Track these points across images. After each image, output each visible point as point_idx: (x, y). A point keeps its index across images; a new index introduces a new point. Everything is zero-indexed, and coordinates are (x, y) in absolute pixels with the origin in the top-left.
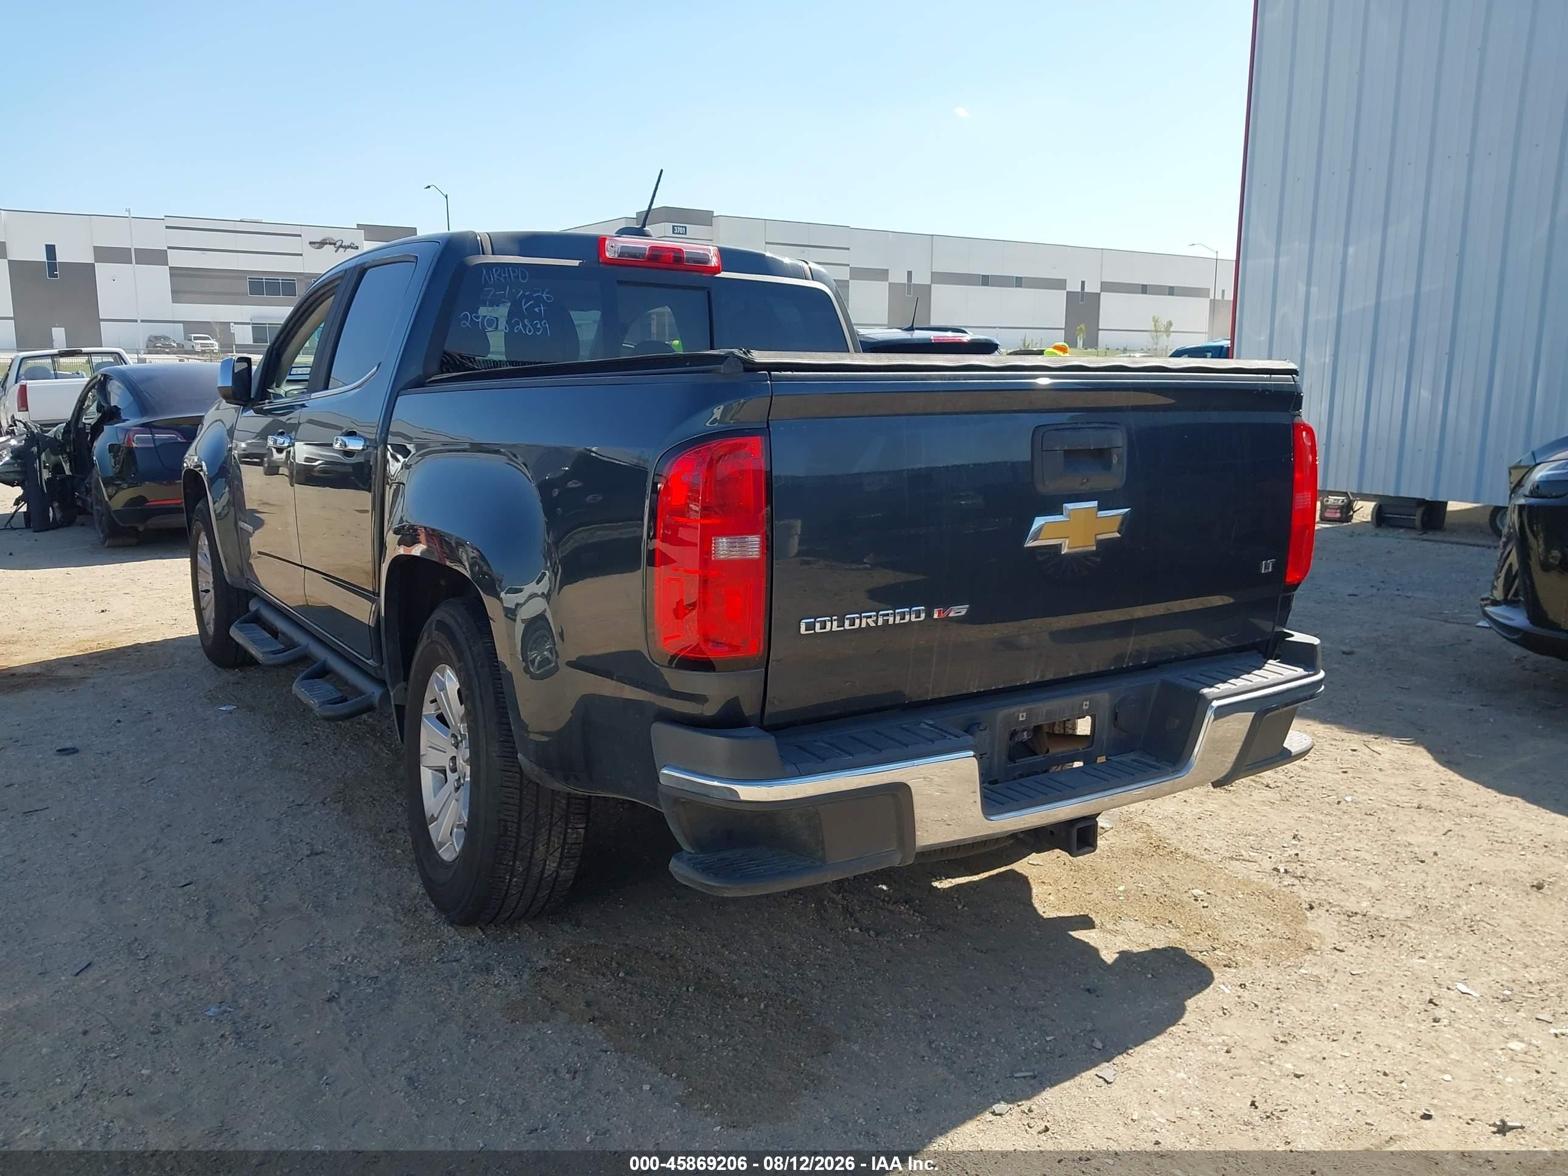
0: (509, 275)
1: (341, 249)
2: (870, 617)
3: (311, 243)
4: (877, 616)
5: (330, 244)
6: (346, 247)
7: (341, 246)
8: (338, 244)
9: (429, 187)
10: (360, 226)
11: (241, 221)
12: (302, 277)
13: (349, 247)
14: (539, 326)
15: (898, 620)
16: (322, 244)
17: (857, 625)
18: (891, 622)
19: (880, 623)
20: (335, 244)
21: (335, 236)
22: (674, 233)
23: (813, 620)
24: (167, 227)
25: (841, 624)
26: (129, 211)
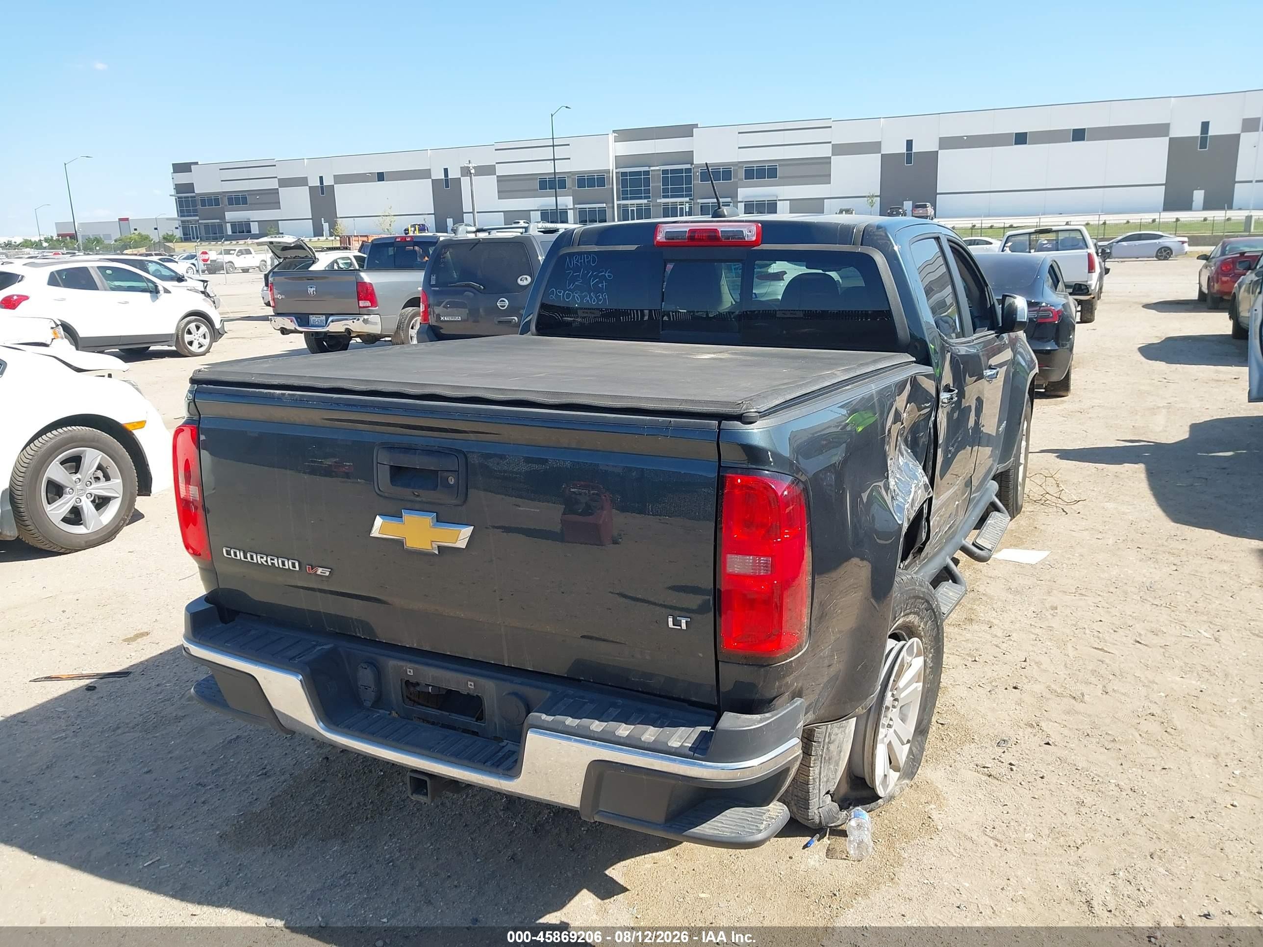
2: (263, 558)
4: (267, 558)
15: (281, 565)
17: (255, 560)
18: (276, 565)
19: (270, 564)
23: (230, 549)
25: (245, 556)
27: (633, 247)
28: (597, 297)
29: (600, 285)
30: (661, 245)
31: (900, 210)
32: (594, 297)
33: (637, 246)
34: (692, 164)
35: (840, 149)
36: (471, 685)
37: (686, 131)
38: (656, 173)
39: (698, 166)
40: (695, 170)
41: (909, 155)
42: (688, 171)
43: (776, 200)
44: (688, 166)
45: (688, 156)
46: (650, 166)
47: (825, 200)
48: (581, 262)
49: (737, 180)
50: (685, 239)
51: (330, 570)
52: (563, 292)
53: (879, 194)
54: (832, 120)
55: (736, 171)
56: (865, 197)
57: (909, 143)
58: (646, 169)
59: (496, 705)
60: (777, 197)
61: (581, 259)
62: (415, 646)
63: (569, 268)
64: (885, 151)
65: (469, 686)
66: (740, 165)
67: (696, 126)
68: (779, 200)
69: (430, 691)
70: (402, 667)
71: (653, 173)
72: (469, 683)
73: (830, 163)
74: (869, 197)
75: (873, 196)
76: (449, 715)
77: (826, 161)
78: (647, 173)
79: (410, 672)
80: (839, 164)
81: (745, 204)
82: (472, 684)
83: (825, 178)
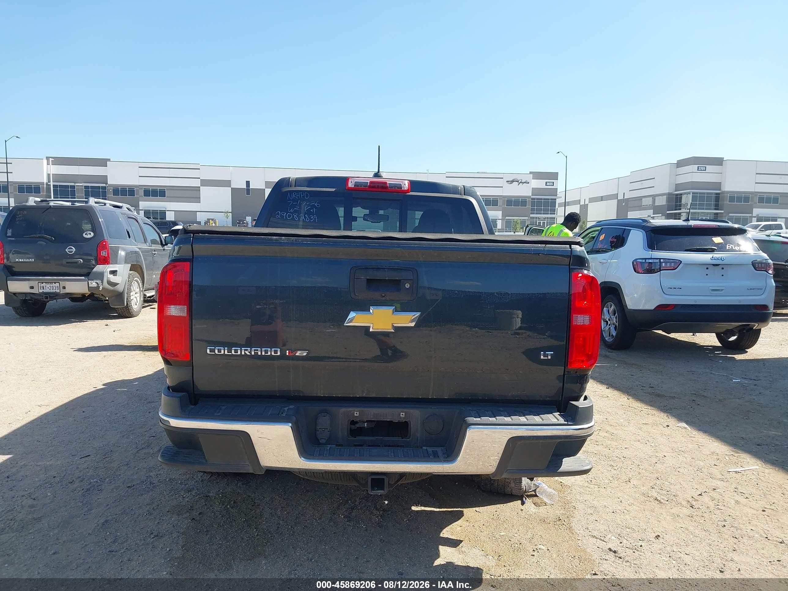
0: (300, 195)
1: (521, 184)
2: (247, 350)
3: (507, 181)
4: (251, 350)
5: (516, 181)
6: (523, 183)
7: (521, 182)
8: (520, 182)
9: (559, 152)
10: (531, 173)
11: (478, 173)
12: (501, 197)
13: (525, 182)
14: (312, 218)
15: (263, 353)
16: (513, 181)
17: (239, 353)
18: (259, 353)
19: (253, 353)
20: (518, 181)
21: (519, 178)
22: (698, 170)
23: (214, 348)
24: (447, 177)
25: (229, 351)
26: (428, 170)
27: (333, 190)
28: (310, 218)
29: (312, 211)
30: (351, 189)
31: (245, 222)
32: (307, 217)
33: (335, 189)
34: (107, 184)
35: (206, 183)
36: (402, 415)
37: (103, 163)
38: (80, 187)
39: (111, 185)
40: (109, 188)
41: (248, 189)
42: (104, 188)
43: (165, 211)
44: (104, 185)
45: (104, 179)
46: (75, 183)
47: (197, 213)
48: (298, 197)
49: (138, 196)
50: (367, 186)
51: (307, 351)
52: (285, 213)
53: (231, 211)
54: (200, 165)
55: (138, 191)
56: (223, 212)
57: (248, 183)
58: (73, 184)
59: (419, 426)
60: (166, 209)
61: (298, 195)
62: (364, 395)
63: (289, 200)
64: (233, 186)
65: (401, 416)
66: (140, 187)
67: (109, 160)
68: (167, 211)
69: (366, 426)
70: (351, 411)
71: (78, 187)
72: (401, 413)
73: (200, 190)
74: (225, 212)
75: (227, 212)
76: (383, 438)
77: (197, 189)
78: (73, 187)
79: (357, 414)
80: (205, 191)
81: (144, 212)
82: (404, 414)
83: (197, 199)
